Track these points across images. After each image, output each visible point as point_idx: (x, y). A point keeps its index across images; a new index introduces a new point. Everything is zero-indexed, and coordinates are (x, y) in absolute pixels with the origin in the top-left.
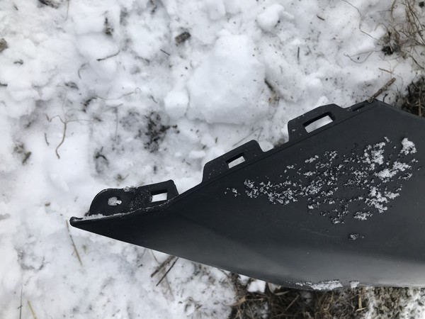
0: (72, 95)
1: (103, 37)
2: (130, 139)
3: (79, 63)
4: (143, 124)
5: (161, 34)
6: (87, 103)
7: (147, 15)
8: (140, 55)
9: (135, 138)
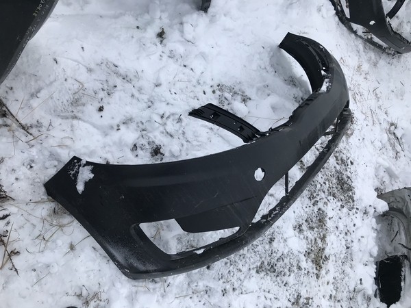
1: (160, 117)
7: (175, 122)
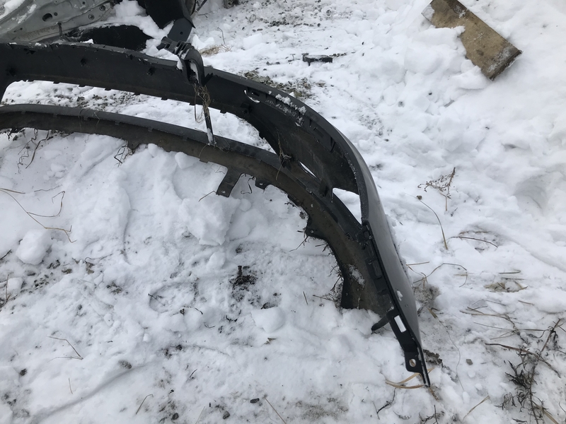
0: (227, 329)
1: (187, 313)
2: (250, 293)
3: (205, 329)
4: (238, 288)
5: (176, 290)
6: (230, 320)
8: (193, 298)
9: (248, 291)
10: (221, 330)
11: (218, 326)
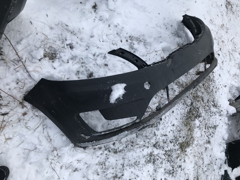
10: (83, 59)
11: (84, 59)
